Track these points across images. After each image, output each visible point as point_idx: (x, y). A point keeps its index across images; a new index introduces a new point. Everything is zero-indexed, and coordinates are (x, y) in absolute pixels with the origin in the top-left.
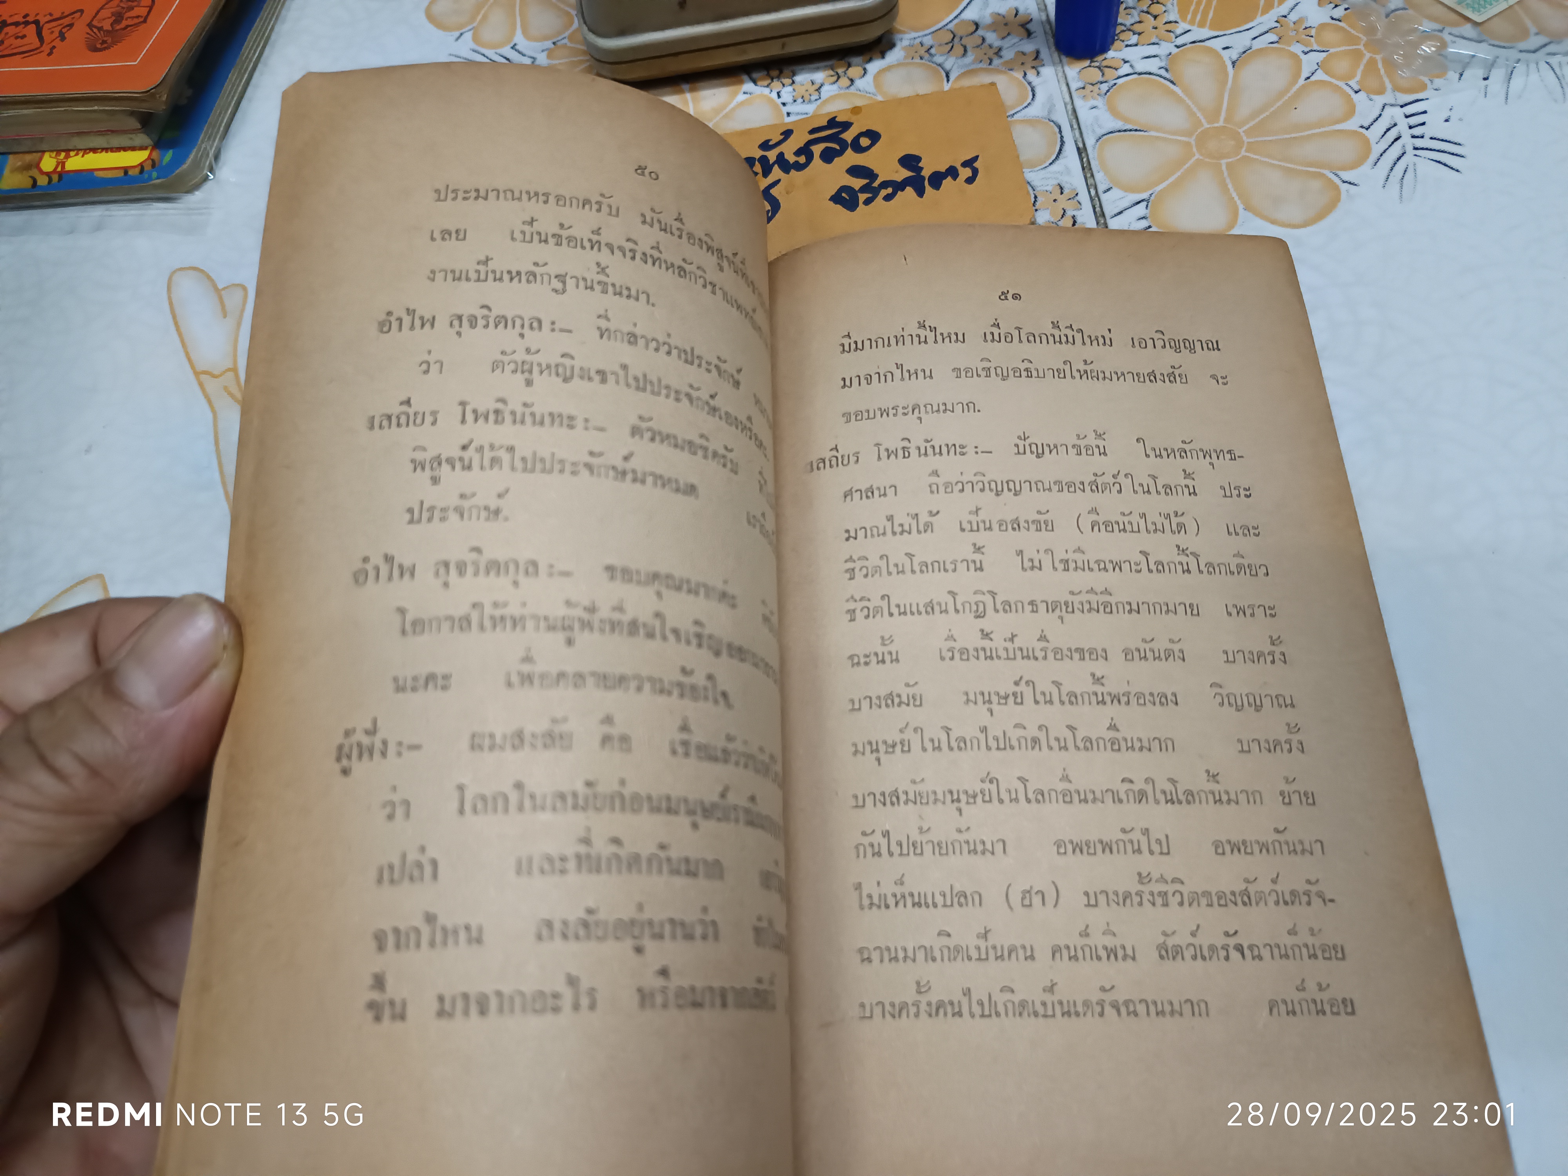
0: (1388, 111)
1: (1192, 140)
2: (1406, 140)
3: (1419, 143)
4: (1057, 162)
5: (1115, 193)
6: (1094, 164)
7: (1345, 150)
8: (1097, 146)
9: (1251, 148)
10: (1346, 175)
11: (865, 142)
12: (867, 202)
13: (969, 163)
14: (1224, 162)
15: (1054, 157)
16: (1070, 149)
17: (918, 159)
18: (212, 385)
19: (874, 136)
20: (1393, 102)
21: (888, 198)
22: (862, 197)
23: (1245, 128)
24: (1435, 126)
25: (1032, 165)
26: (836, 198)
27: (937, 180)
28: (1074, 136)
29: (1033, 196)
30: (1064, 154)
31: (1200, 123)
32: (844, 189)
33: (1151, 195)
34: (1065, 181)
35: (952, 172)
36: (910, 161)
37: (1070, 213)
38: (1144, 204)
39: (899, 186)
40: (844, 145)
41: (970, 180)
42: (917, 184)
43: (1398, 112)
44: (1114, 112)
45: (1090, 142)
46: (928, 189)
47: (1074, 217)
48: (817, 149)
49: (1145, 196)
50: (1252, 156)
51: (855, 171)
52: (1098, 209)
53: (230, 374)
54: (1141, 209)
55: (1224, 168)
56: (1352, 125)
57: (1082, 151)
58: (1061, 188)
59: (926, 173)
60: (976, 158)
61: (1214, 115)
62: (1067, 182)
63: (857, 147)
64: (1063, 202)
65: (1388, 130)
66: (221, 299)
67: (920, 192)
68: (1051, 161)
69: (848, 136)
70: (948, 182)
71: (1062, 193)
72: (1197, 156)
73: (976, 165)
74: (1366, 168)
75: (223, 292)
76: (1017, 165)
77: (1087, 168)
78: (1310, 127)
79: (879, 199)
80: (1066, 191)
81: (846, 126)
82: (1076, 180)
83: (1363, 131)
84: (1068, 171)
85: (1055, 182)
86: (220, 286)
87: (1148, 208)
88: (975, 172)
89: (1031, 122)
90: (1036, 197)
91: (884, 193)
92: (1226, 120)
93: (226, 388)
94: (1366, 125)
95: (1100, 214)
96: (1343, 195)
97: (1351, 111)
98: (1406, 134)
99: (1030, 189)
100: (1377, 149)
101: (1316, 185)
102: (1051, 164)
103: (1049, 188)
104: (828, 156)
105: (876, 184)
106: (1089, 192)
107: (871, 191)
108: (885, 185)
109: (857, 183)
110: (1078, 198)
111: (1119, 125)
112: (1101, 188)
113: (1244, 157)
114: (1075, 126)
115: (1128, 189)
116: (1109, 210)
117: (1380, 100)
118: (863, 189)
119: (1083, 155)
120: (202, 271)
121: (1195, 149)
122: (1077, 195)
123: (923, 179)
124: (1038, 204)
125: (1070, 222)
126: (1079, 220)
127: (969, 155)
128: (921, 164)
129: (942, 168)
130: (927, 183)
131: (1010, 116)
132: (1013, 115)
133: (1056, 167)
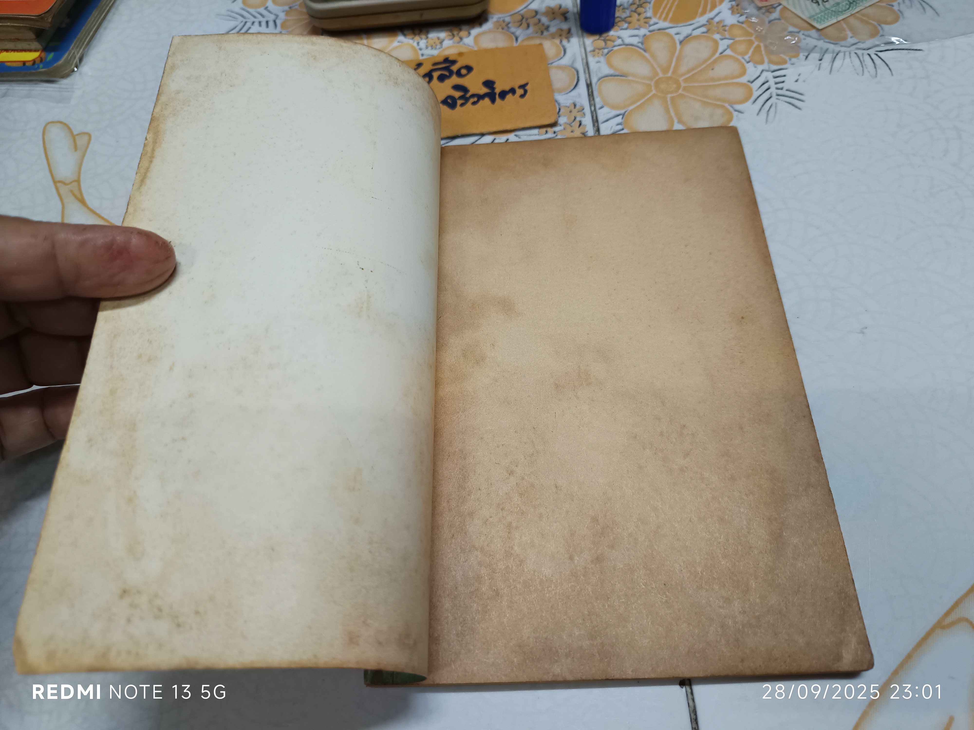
0: (765, 74)
1: (653, 83)
2: (773, 90)
3: (780, 92)
5: (606, 110)
6: (596, 93)
7: (737, 93)
8: (598, 83)
9: (685, 89)
10: (738, 107)
11: (464, 72)
12: (462, 105)
13: (523, 87)
14: (669, 96)
15: (572, 87)
16: (582, 86)
17: (494, 83)
18: (64, 190)
19: (469, 69)
20: (767, 68)
21: (474, 103)
22: (459, 102)
23: (683, 78)
24: (789, 83)
25: (560, 91)
26: (445, 102)
27: (503, 95)
28: (586, 77)
29: (558, 108)
30: (579, 86)
31: (656, 74)
32: (450, 97)
33: (625, 112)
34: (579, 103)
35: (513, 91)
36: (489, 84)
37: (578, 119)
38: (621, 117)
39: (480, 97)
40: (451, 73)
41: (522, 96)
42: (492, 97)
43: (769, 75)
44: (610, 65)
45: (594, 80)
46: (498, 100)
47: (580, 121)
48: (436, 75)
49: (622, 112)
50: (686, 94)
51: (457, 87)
52: (595, 118)
53: (75, 184)
54: (619, 119)
55: (668, 99)
56: (744, 80)
57: (589, 86)
58: (575, 105)
59: (498, 91)
60: (527, 84)
61: (665, 71)
63: (459, 74)
64: (575, 113)
65: (763, 84)
66: (74, 140)
67: (493, 101)
68: (570, 90)
69: (455, 68)
70: (509, 97)
71: (575, 108)
72: (654, 92)
73: (527, 87)
74: (749, 103)
75: (77, 137)
76: (551, 90)
77: (591, 95)
78: (719, 79)
79: (469, 104)
80: (578, 107)
81: (454, 62)
82: (584, 101)
83: (749, 84)
84: (580, 95)
85: (572, 102)
86: (75, 133)
87: (623, 119)
88: (526, 92)
89: (562, 68)
90: (560, 109)
91: (472, 100)
92: (674, 72)
93: (71, 191)
94: (752, 79)
95: (595, 121)
96: (735, 118)
97: (743, 73)
98: (773, 87)
99: (557, 105)
100: (756, 94)
101: (719, 111)
102: (570, 92)
103: (568, 105)
104: (442, 78)
105: (468, 95)
106: (591, 109)
107: (465, 99)
108: (473, 96)
109: (457, 94)
110: (584, 111)
111: (611, 72)
112: (598, 106)
113: (680, 94)
114: (587, 72)
115: (613, 107)
116: (601, 118)
117: (760, 68)
118: (461, 98)
119: (590, 88)
120: (65, 124)
121: (653, 88)
122: (583, 109)
123: (495, 94)
124: (561, 113)
125: (578, 124)
126: (583, 123)
127: (523, 82)
128: (495, 86)
129: (507, 88)
130: (497, 96)
131: (549, 64)
132: (552, 63)
133: (574, 93)
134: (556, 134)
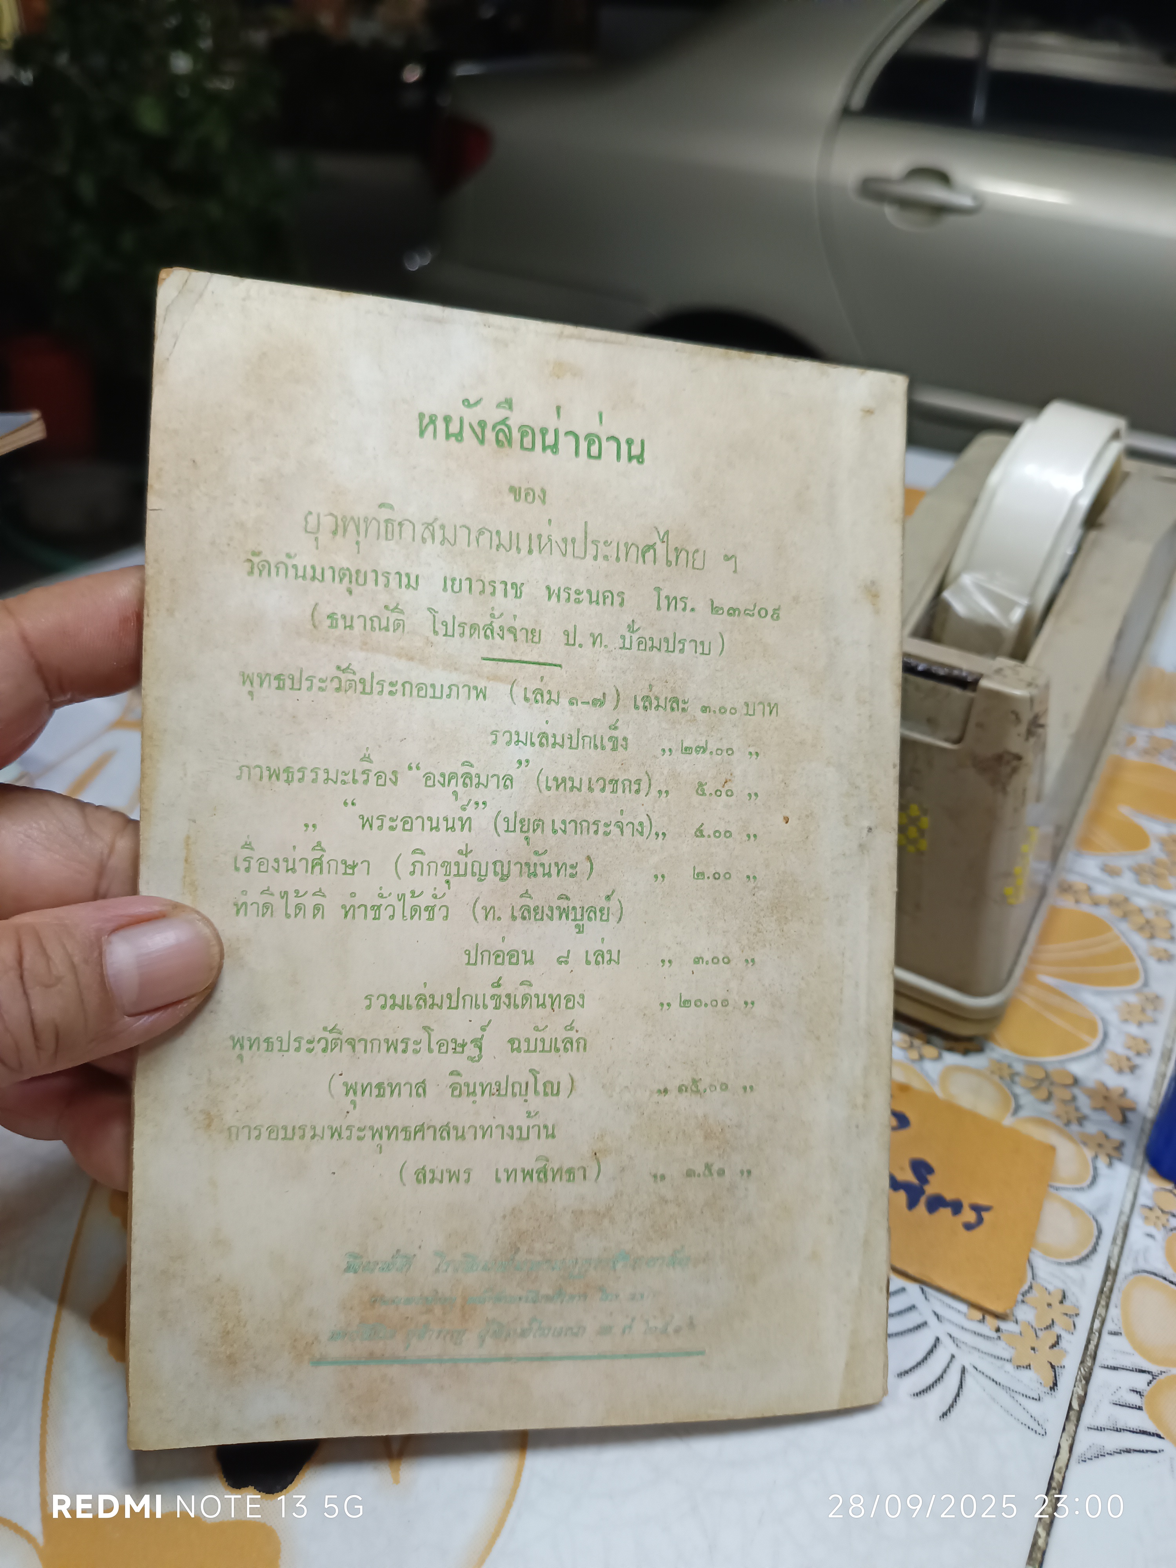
4: (1076, 1267)
5: (1122, 1343)
6: (1116, 1296)
8: (1131, 1278)
11: (892, 1120)
13: (978, 1209)
15: (1075, 1258)
16: (1099, 1262)
17: (930, 1170)
19: (903, 1122)
25: (1047, 1252)
27: (936, 1203)
28: (1111, 1252)
29: (1029, 1284)
30: (1089, 1263)
33: (1161, 1373)
35: (956, 1207)
36: (922, 1168)
37: (1057, 1330)
38: (1147, 1377)
39: (896, 1180)
41: (969, 1227)
42: (914, 1195)
44: (1170, 1254)
45: (1125, 1269)
46: (921, 1207)
47: (1059, 1337)
49: (1155, 1368)
52: (1092, 1347)
54: (1141, 1380)
57: (1110, 1274)
58: (1064, 1297)
59: (930, 1190)
60: (988, 1209)
62: (1073, 1294)
64: (1056, 1314)
67: (912, 1204)
68: (1069, 1260)
70: (945, 1213)
71: (1061, 1302)
73: (985, 1215)
76: (1030, 1239)
77: (1105, 1294)
80: (1067, 1303)
82: (1085, 1299)
84: (1083, 1282)
85: (1061, 1286)
87: (1151, 1385)
88: (980, 1221)
89: (1074, 1209)
90: (1031, 1287)
95: (1090, 1356)
99: (1030, 1275)
102: (1067, 1264)
103: (1051, 1288)
106: (1092, 1322)
110: (1076, 1320)
111: (1166, 1271)
112: (1109, 1327)
114: (1118, 1243)
115: (1140, 1348)
116: (1104, 1356)
119: (1110, 1279)
122: (1077, 1315)
123: (922, 1192)
124: (1029, 1297)
125: (1053, 1340)
126: (1063, 1344)
127: (982, 1201)
128: (930, 1178)
129: (949, 1196)
130: (923, 1200)
131: (1051, 1186)
132: (1057, 1189)
133: (1072, 1271)
134: (999, 1334)
